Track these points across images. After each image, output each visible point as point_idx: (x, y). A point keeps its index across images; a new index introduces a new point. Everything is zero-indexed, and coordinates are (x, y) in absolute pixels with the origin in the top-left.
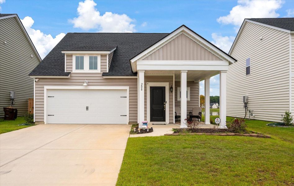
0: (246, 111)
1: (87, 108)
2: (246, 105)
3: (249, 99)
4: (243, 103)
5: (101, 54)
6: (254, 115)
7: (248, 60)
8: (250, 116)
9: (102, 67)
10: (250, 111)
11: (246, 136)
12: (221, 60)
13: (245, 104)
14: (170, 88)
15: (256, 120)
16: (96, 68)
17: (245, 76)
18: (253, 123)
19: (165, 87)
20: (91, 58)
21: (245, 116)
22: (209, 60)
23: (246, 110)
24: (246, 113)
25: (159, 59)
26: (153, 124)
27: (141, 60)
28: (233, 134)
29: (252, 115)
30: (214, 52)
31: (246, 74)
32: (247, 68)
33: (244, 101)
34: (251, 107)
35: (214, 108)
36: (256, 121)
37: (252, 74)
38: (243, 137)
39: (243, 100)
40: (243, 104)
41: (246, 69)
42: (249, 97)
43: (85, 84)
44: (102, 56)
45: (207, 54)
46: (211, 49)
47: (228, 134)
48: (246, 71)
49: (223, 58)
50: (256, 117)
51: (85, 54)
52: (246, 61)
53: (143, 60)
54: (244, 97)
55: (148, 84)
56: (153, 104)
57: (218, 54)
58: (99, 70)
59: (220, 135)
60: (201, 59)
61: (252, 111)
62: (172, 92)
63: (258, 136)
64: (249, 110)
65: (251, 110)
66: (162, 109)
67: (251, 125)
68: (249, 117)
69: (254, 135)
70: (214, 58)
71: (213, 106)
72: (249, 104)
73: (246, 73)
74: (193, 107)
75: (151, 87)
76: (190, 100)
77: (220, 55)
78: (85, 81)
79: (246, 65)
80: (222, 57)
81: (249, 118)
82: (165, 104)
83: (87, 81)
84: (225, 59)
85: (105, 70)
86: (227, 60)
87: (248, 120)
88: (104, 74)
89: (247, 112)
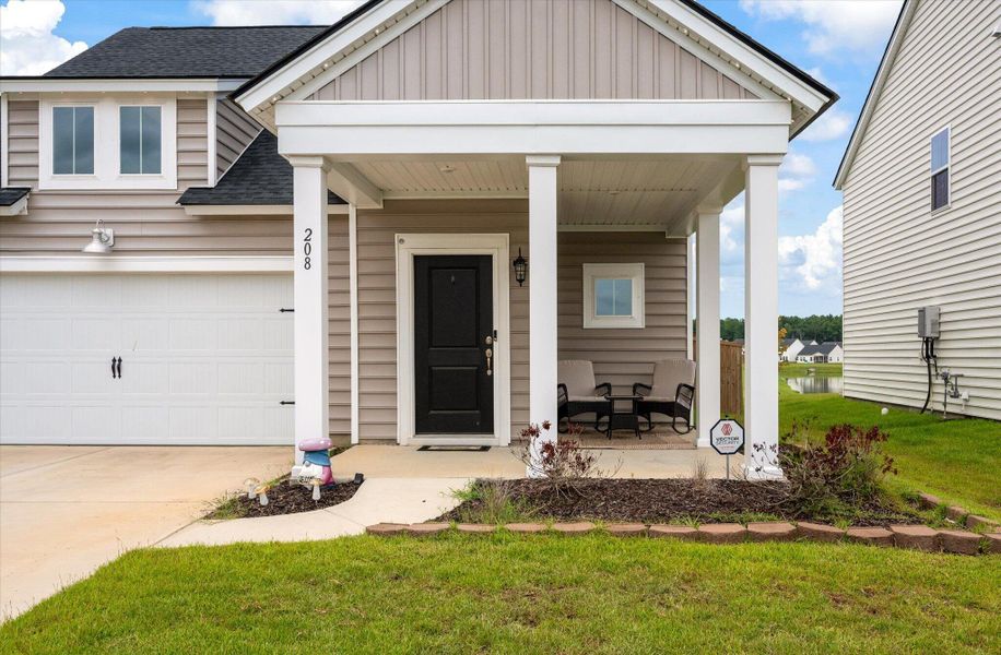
0: (930, 375)
1: (117, 367)
2: (930, 347)
3: (943, 319)
4: (916, 338)
5: (178, 93)
6: (964, 394)
7: (940, 143)
8: (949, 400)
9: (182, 162)
10: (946, 378)
11: (866, 542)
12: (748, 94)
13: (927, 342)
14: (515, 263)
15: (975, 418)
16: (154, 167)
17: (929, 217)
18: (956, 435)
19: (490, 257)
20: (126, 115)
21: (928, 400)
22: (678, 94)
23: (933, 372)
24: (930, 384)
25: (402, 94)
26: (425, 448)
27: (298, 99)
28: (785, 527)
29: (956, 396)
30: (710, 48)
31: (929, 209)
32: (934, 177)
33: (921, 333)
34: (952, 357)
35: (834, 361)
36: (973, 422)
37: (955, 206)
38: (841, 548)
39: (919, 325)
40: (919, 346)
41: (929, 183)
42: (944, 309)
43: (95, 246)
44: (186, 104)
45: (668, 60)
46: (690, 35)
47: (752, 528)
48: (929, 191)
49: (761, 82)
50: (973, 402)
51: (99, 97)
52: (929, 149)
53: (312, 96)
54: (922, 311)
55: (402, 241)
56: (431, 345)
57: (730, 61)
58: (167, 178)
59: (699, 537)
60: (635, 93)
61: (957, 376)
62: (521, 281)
63: (939, 544)
64: (944, 370)
65: (953, 372)
66: (477, 371)
67: (945, 448)
68: (945, 404)
69: (918, 538)
70: (710, 82)
71: (830, 355)
72: (942, 346)
73: (929, 200)
74: (658, 358)
75: (417, 259)
76: (646, 327)
77: (741, 69)
78: (96, 230)
79: (929, 166)
80: (751, 75)
81: (941, 408)
82: (491, 346)
83: (109, 232)
84: (772, 89)
85: (200, 175)
86: (783, 96)
87: (938, 417)
88: (192, 197)
89: (934, 381)
